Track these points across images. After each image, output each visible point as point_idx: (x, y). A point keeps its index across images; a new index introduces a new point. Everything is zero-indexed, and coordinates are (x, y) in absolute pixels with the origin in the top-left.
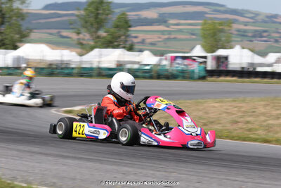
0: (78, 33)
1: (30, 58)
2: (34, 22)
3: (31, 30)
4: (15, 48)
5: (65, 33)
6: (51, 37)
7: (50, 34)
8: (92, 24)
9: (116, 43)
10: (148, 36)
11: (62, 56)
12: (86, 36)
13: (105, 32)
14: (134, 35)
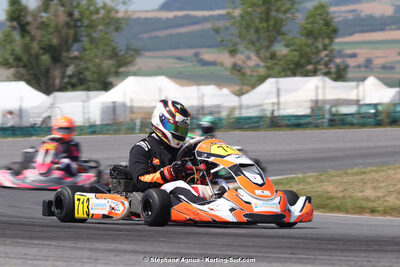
0: (233, 52)
1: (136, 104)
2: (145, 36)
3: (137, 52)
4: (106, 86)
5: (208, 55)
6: (180, 65)
7: (179, 58)
8: (257, 31)
9: (310, 67)
10: (378, 53)
11: (202, 97)
12: (251, 60)
13: (287, 46)
14: (349, 52)
